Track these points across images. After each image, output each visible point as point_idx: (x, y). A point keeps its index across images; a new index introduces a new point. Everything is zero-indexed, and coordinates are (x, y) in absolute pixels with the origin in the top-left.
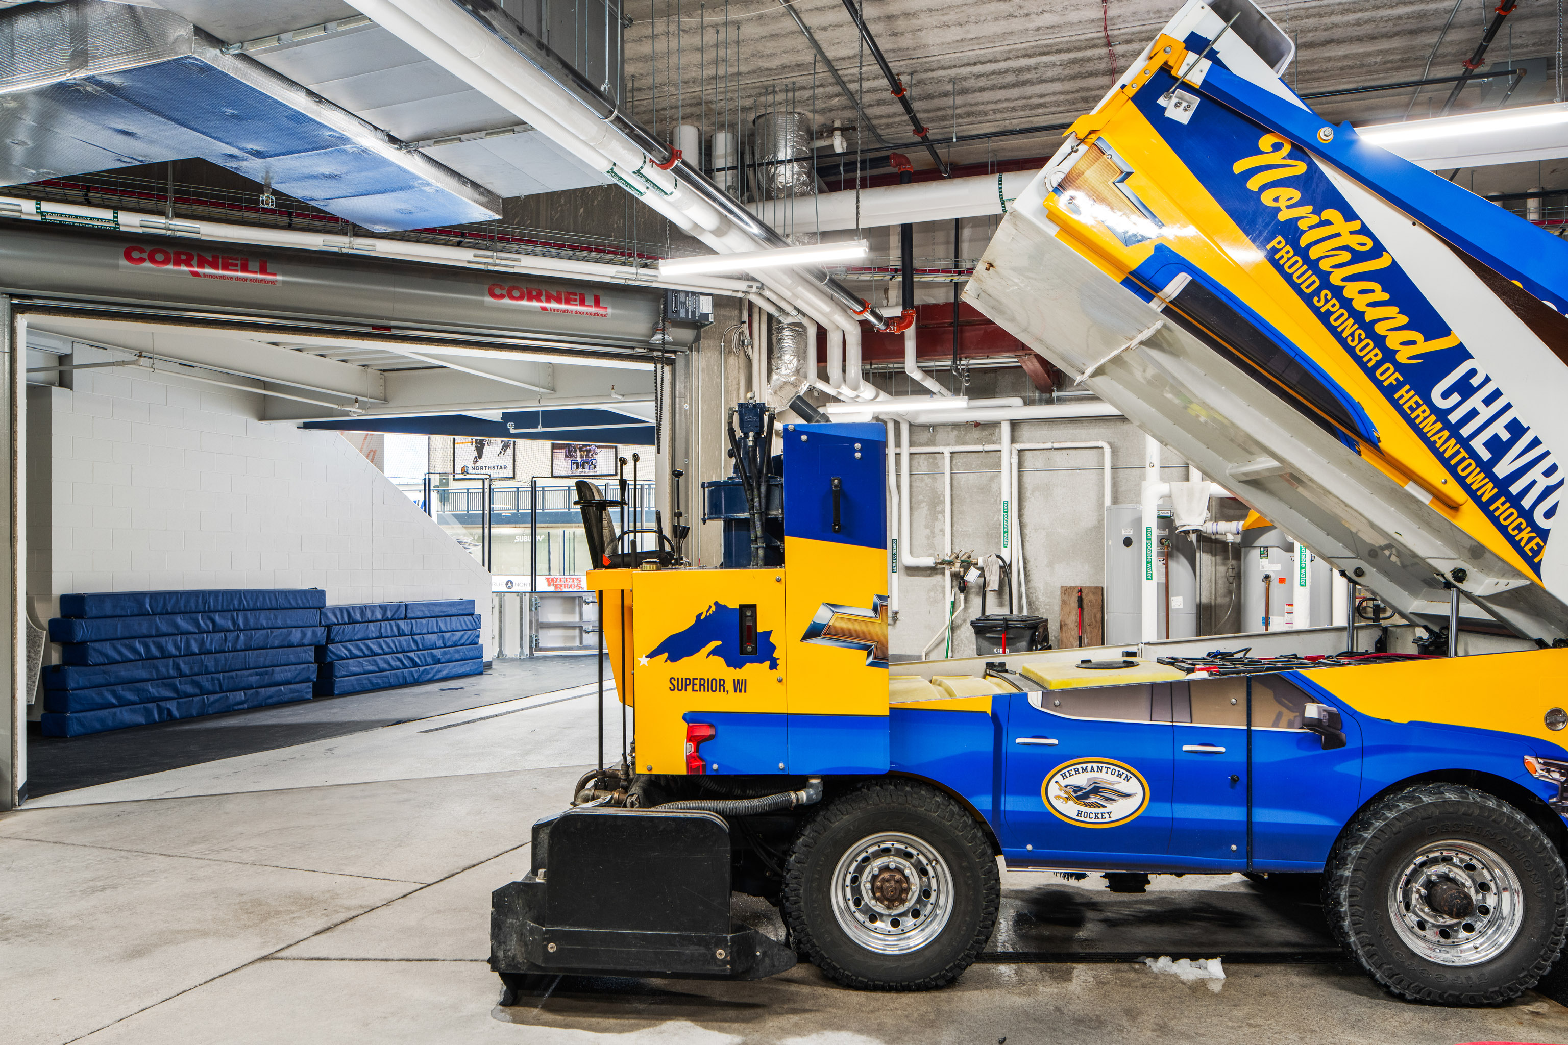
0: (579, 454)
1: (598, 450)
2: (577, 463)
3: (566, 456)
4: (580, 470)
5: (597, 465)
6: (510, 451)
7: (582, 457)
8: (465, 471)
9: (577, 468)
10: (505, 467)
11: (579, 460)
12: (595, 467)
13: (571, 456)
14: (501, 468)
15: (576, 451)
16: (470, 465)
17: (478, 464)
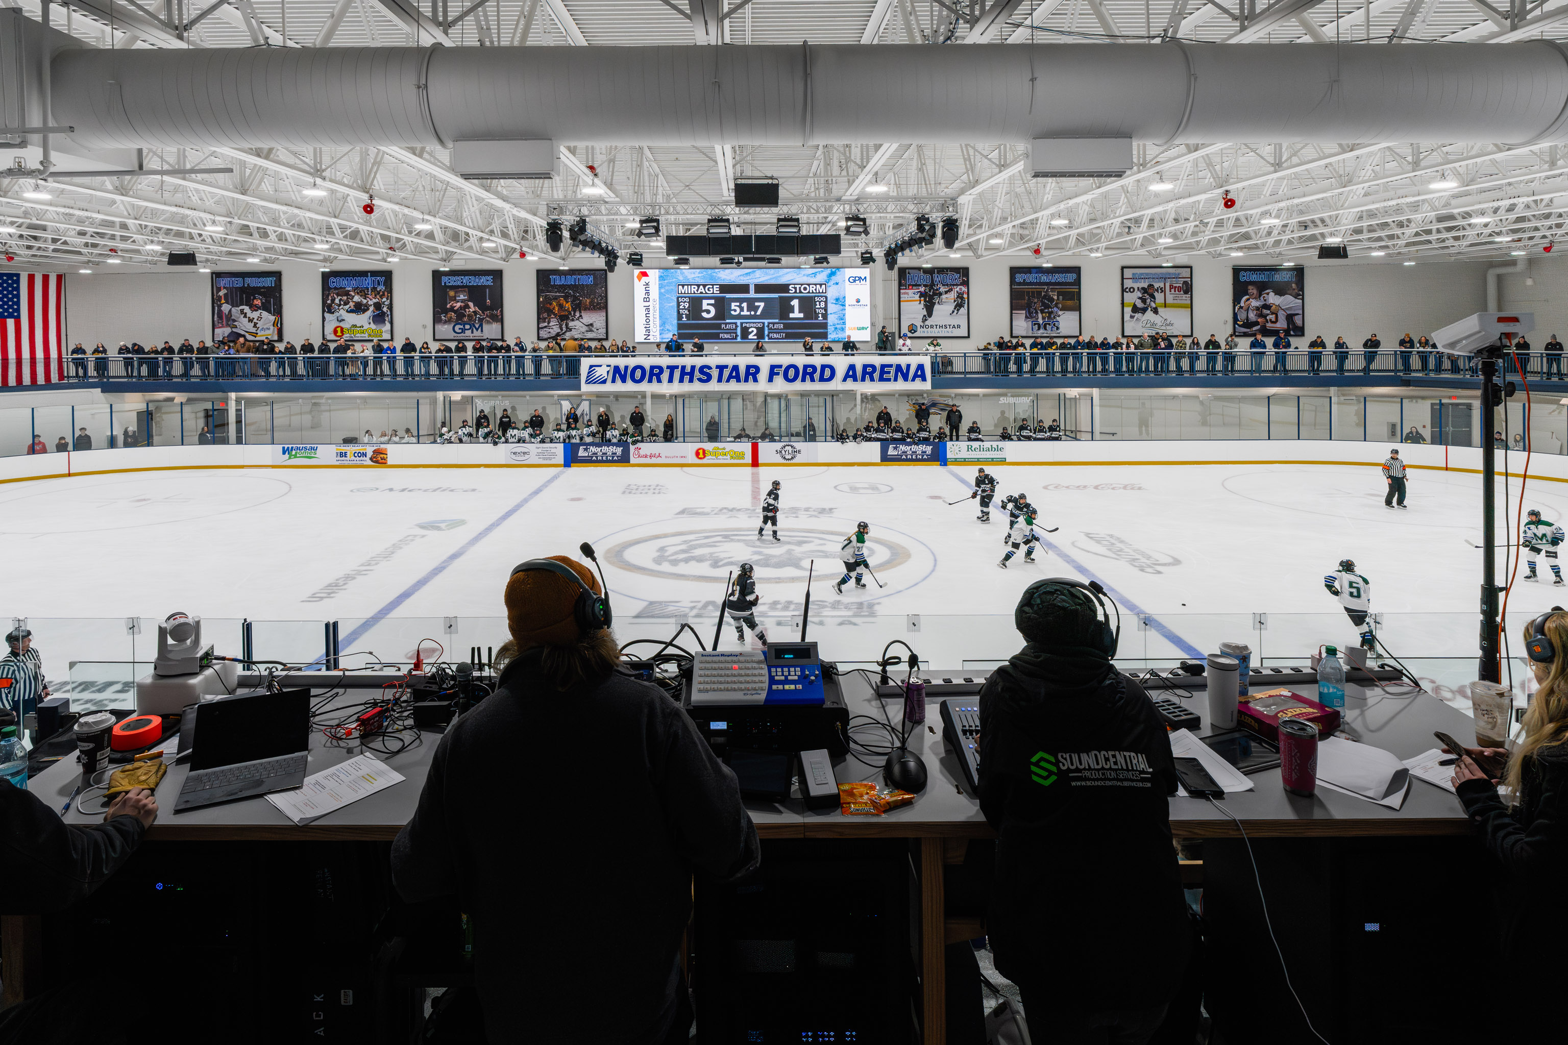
0: (1040, 315)
1: (1060, 313)
2: (1039, 325)
3: (1026, 317)
4: (1042, 331)
5: (1060, 326)
6: (963, 311)
7: (1043, 318)
8: (912, 329)
9: (1039, 329)
10: (959, 326)
11: (1040, 321)
12: (1058, 328)
13: (1032, 317)
14: (954, 327)
15: (1037, 313)
16: (919, 323)
17: (928, 323)
